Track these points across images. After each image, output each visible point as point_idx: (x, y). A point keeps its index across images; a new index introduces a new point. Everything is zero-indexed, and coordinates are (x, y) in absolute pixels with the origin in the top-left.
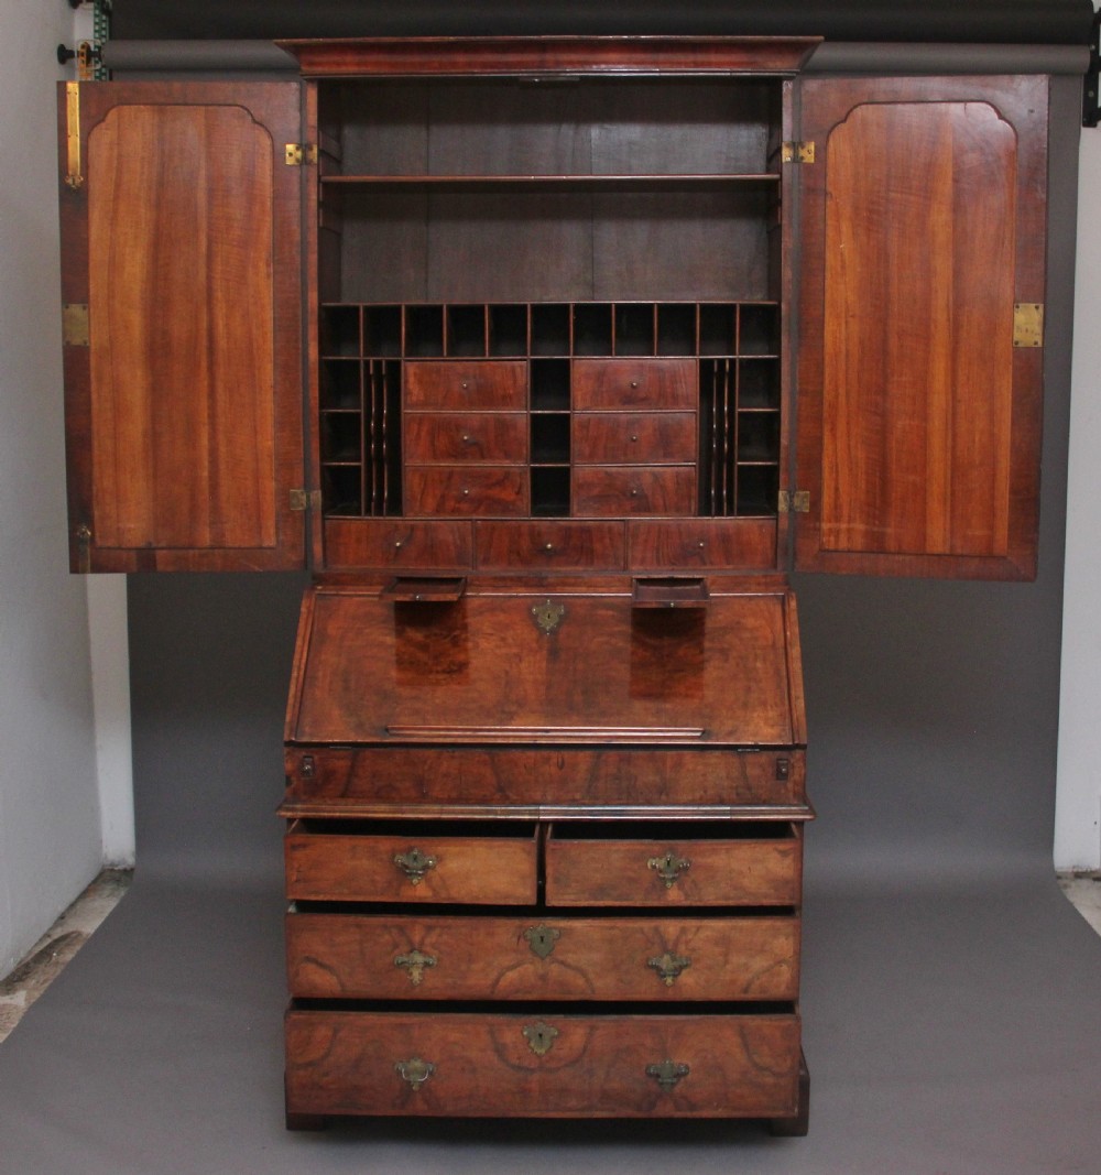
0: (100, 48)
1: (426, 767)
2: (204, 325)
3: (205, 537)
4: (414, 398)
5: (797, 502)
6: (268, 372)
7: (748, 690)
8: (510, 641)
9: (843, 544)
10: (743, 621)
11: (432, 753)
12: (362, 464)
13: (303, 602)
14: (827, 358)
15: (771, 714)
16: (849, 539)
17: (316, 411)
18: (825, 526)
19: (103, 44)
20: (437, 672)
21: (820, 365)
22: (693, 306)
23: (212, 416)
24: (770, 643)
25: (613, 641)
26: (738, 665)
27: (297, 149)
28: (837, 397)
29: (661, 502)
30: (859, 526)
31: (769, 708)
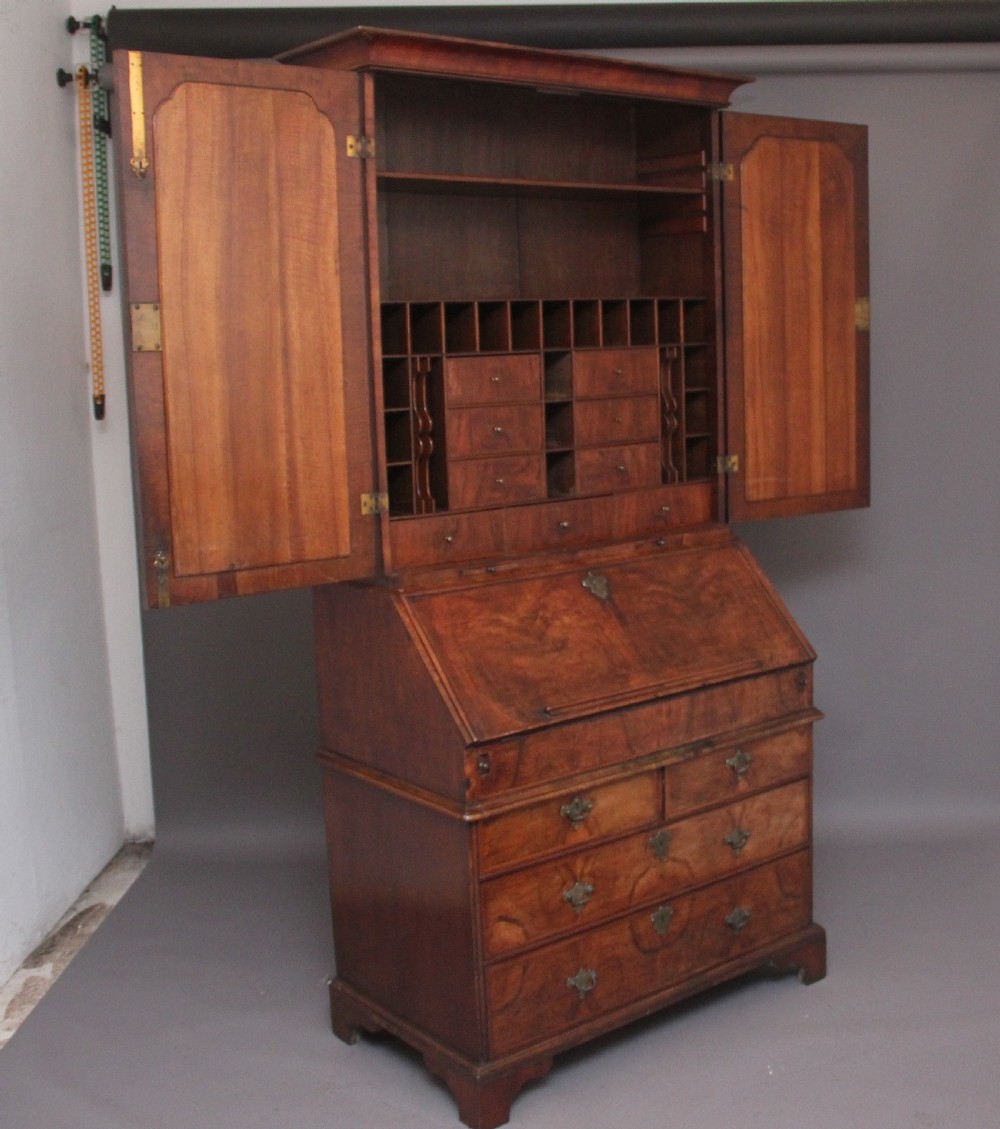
3: (286, 552)
5: (729, 464)
6: (339, 373)
7: (761, 622)
8: (584, 613)
9: (761, 495)
10: (725, 569)
12: (412, 462)
13: (399, 608)
16: (765, 490)
17: (382, 410)
18: (749, 482)
19: (100, 67)
20: (548, 652)
22: (653, 300)
23: (289, 423)
25: (654, 600)
26: (742, 604)
27: (357, 141)
28: (755, 375)
30: (772, 479)
31: (781, 634)
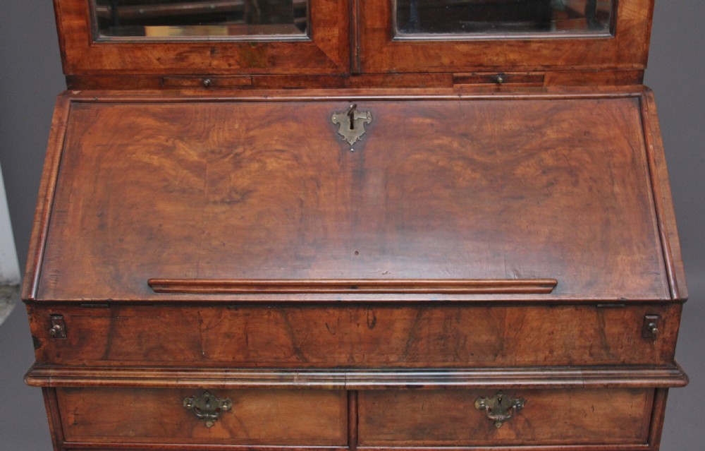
1: (204, 327)
7: (607, 223)
8: (305, 159)
10: (593, 131)
13: (55, 111)
15: (638, 257)
20: (215, 203)
24: (629, 160)
25: (433, 159)
26: (590, 189)
31: (635, 249)
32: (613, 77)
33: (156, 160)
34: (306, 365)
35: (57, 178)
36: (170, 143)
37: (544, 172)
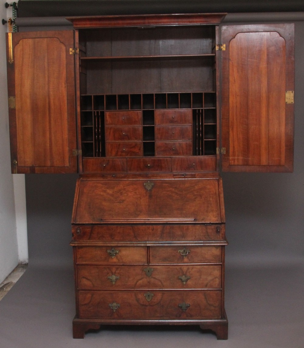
0: (14, 20)
1: (113, 231)
2: (47, 102)
3: (49, 164)
4: (108, 122)
5: (222, 151)
6: (66, 115)
7: (208, 207)
8: (138, 193)
9: (236, 163)
11: (115, 226)
12: (93, 142)
13: (77, 183)
14: (230, 108)
15: (214, 214)
16: (238, 161)
17: (80, 126)
18: (231, 158)
19: (15, 18)
20: (116, 203)
21: (228, 110)
22: (191, 93)
23: (50, 128)
24: (214, 193)
25: (168, 193)
26: (205, 199)
27: (73, 50)
28: (233, 120)
29: (182, 152)
30: (241, 158)
31: (214, 212)
32: (212, 174)
33: (102, 193)
34: (137, 240)
35: (78, 197)
36: (105, 190)
37: (194, 196)
